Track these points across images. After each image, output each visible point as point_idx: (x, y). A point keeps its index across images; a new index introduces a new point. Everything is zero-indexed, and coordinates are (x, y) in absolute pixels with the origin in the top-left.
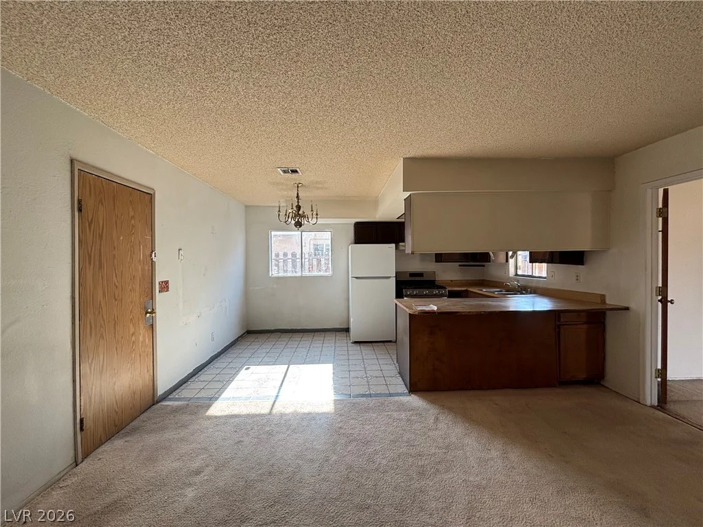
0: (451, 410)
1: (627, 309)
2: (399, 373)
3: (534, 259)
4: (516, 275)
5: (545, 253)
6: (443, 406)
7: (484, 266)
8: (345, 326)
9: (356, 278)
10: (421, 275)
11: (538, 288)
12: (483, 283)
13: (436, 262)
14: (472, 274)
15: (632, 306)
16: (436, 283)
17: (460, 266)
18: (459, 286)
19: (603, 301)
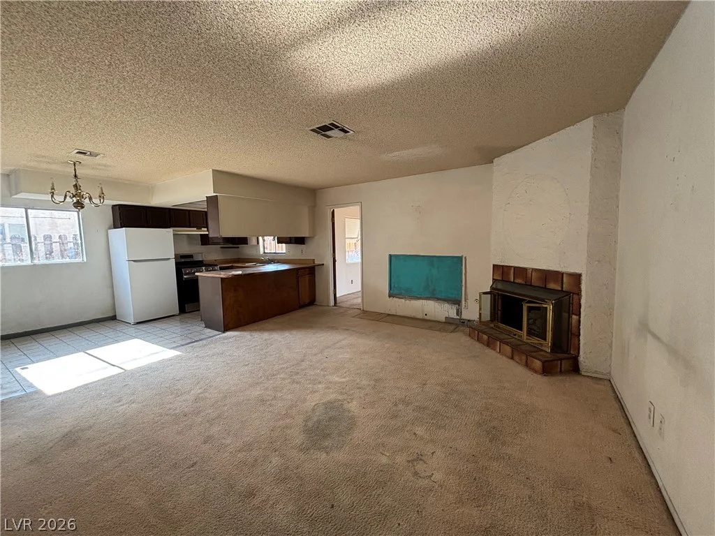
0: (256, 330)
1: (323, 265)
2: (207, 326)
3: (280, 241)
4: (264, 253)
5: (287, 238)
6: (250, 330)
7: (238, 248)
8: (110, 314)
9: (133, 261)
10: (191, 256)
11: (281, 260)
12: (238, 260)
13: (202, 245)
14: (231, 254)
15: (325, 263)
16: (204, 263)
17: (221, 248)
18: (228, 263)
19: (314, 263)
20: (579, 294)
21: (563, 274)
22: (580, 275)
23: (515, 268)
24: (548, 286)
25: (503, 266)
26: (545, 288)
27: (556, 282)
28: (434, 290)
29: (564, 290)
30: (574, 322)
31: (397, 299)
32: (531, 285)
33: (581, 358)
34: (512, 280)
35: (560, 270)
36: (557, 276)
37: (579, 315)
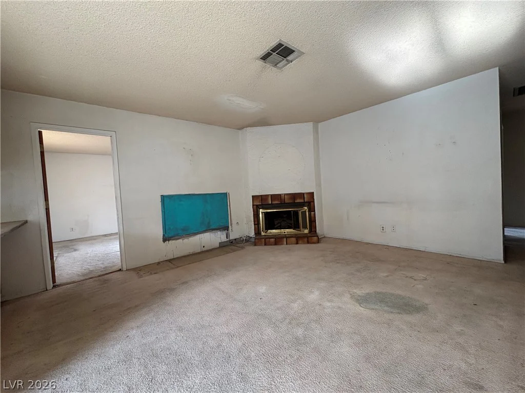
20: (314, 202)
21: (304, 194)
22: (313, 193)
23: (271, 195)
24: (296, 201)
25: (261, 196)
26: (295, 203)
27: (300, 198)
28: (209, 223)
29: (305, 201)
30: (312, 215)
31: (173, 241)
32: (285, 203)
33: (317, 231)
34: (270, 203)
35: (302, 192)
36: (301, 195)
37: (314, 211)
